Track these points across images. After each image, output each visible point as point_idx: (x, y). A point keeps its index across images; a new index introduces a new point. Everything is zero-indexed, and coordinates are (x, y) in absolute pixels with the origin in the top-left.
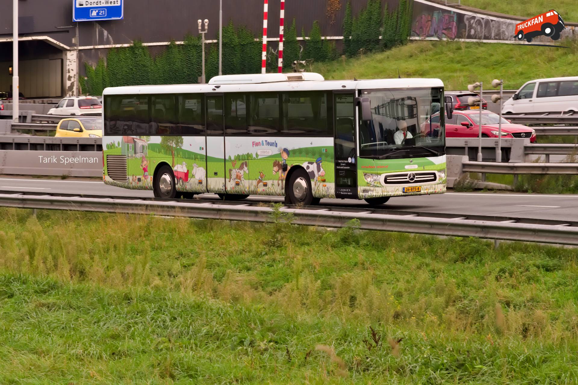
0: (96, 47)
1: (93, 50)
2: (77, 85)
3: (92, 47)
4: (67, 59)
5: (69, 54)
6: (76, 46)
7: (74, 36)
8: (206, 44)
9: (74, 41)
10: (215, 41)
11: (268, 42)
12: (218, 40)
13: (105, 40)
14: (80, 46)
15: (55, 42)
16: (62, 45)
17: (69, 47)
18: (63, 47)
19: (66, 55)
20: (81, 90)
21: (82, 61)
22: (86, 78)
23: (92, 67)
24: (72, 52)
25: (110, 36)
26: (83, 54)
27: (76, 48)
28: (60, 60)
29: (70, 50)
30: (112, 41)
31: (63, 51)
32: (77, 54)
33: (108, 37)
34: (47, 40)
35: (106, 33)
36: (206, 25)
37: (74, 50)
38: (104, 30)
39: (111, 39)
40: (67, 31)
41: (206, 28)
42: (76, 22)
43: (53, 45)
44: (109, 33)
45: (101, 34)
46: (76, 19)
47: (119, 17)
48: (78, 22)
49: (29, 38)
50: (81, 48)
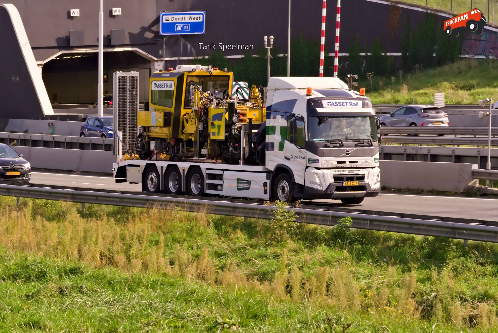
0: (181, 58)
1: (178, 61)
3: (176, 58)
4: (154, 69)
5: (156, 64)
6: (162, 57)
7: (161, 48)
9: (160, 52)
13: (188, 53)
14: (166, 57)
15: (144, 53)
16: (150, 56)
17: (157, 57)
18: (151, 58)
19: (154, 65)
24: (159, 63)
25: (193, 49)
26: (168, 64)
27: (162, 58)
28: (148, 70)
29: (157, 61)
30: (195, 54)
31: (151, 62)
32: (164, 65)
33: (191, 48)
34: (136, 51)
35: (189, 46)
36: (272, 40)
37: (161, 61)
38: (187, 43)
39: (194, 51)
40: (155, 44)
41: (272, 43)
42: (163, 36)
43: (142, 56)
44: (192, 46)
45: (185, 46)
46: (163, 33)
47: (202, 32)
48: (165, 35)
49: (121, 49)
50: (167, 59)
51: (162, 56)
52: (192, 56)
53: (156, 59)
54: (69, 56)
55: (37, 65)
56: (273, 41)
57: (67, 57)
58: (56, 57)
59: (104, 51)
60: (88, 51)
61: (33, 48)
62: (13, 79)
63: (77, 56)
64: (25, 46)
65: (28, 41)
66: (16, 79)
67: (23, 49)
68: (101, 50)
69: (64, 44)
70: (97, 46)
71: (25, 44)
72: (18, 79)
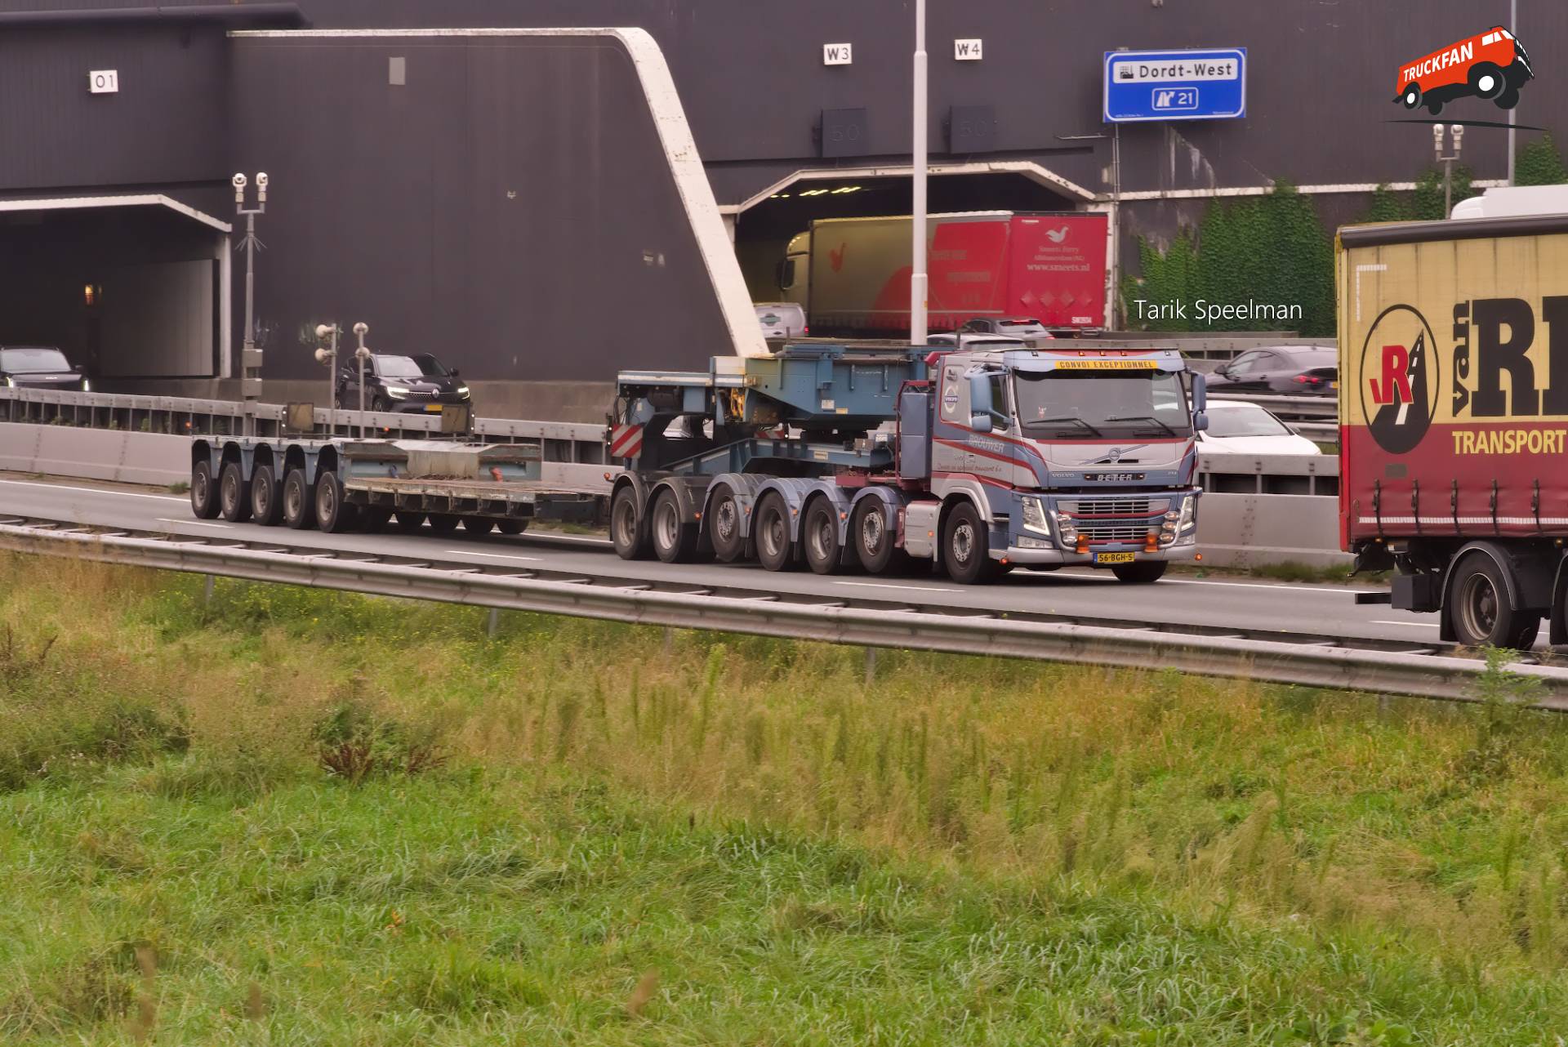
0: (1170, 194)
1: (1161, 204)
2: (1114, 301)
3: (1157, 194)
6: (1112, 191)
7: (1107, 163)
9: (1106, 176)
13: (1194, 176)
14: (1124, 190)
15: (1054, 178)
16: (1073, 187)
17: (1093, 192)
18: (1075, 194)
20: (1125, 314)
21: (1130, 230)
22: (1140, 282)
23: (1157, 249)
24: (1102, 209)
25: (1208, 165)
26: (1131, 213)
27: (1112, 195)
29: (1095, 202)
30: (1214, 179)
31: (1078, 206)
32: (1119, 214)
33: (1202, 166)
34: (1030, 172)
35: (1196, 155)
36: (1457, 138)
37: (1110, 201)
38: (1191, 146)
39: (1211, 172)
40: (1086, 149)
41: (1457, 146)
42: (1114, 123)
43: (1051, 187)
44: (1206, 153)
45: (1184, 159)
46: (1113, 116)
47: (1235, 112)
48: (1119, 123)
49: (982, 168)
50: (1125, 196)
51: (1109, 188)
52: (1206, 186)
53: (1091, 196)
54: (818, 189)
55: (720, 219)
56: (1462, 141)
57: (813, 193)
58: (780, 193)
59: (930, 172)
60: (879, 173)
61: (706, 164)
62: (646, 259)
63: (846, 190)
64: (683, 157)
65: (693, 144)
66: (656, 260)
67: (677, 168)
68: (920, 171)
69: (807, 151)
70: (907, 158)
71: (683, 151)
72: (661, 259)
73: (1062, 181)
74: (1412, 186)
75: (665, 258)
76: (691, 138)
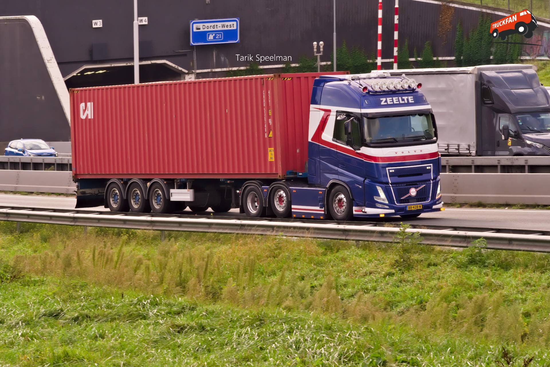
0: (214, 70)
1: (211, 74)
3: (209, 70)
5: (187, 77)
7: (192, 59)
8: (321, 66)
9: (191, 64)
10: (329, 63)
11: (382, 63)
12: (332, 62)
13: (222, 63)
14: (198, 69)
15: (174, 65)
16: (180, 68)
17: (187, 70)
18: (181, 71)
19: (184, 78)
24: (190, 76)
25: (227, 60)
26: (200, 76)
27: (194, 71)
29: (188, 74)
30: (229, 64)
31: (182, 75)
32: (195, 77)
33: (225, 60)
34: (165, 64)
35: (223, 57)
37: (193, 73)
38: (221, 53)
39: (228, 62)
40: (185, 55)
41: (322, 50)
42: (194, 46)
43: (172, 68)
44: (226, 56)
45: (218, 57)
46: (194, 43)
47: (236, 41)
48: (196, 46)
49: (149, 62)
50: (199, 71)
51: (193, 68)
52: (226, 67)
53: (186, 71)
54: (91, 72)
56: (323, 48)
57: (89, 73)
58: (78, 74)
60: (113, 65)
61: (59, 63)
62: (38, 98)
63: (101, 72)
64: (50, 61)
65: (53, 56)
66: (41, 98)
67: (48, 65)
68: (136, 64)
69: (87, 58)
70: (132, 59)
71: (50, 59)
72: (43, 98)
73: (176, 67)
74: (297, 65)
75: (45, 98)
76: (53, 54)
